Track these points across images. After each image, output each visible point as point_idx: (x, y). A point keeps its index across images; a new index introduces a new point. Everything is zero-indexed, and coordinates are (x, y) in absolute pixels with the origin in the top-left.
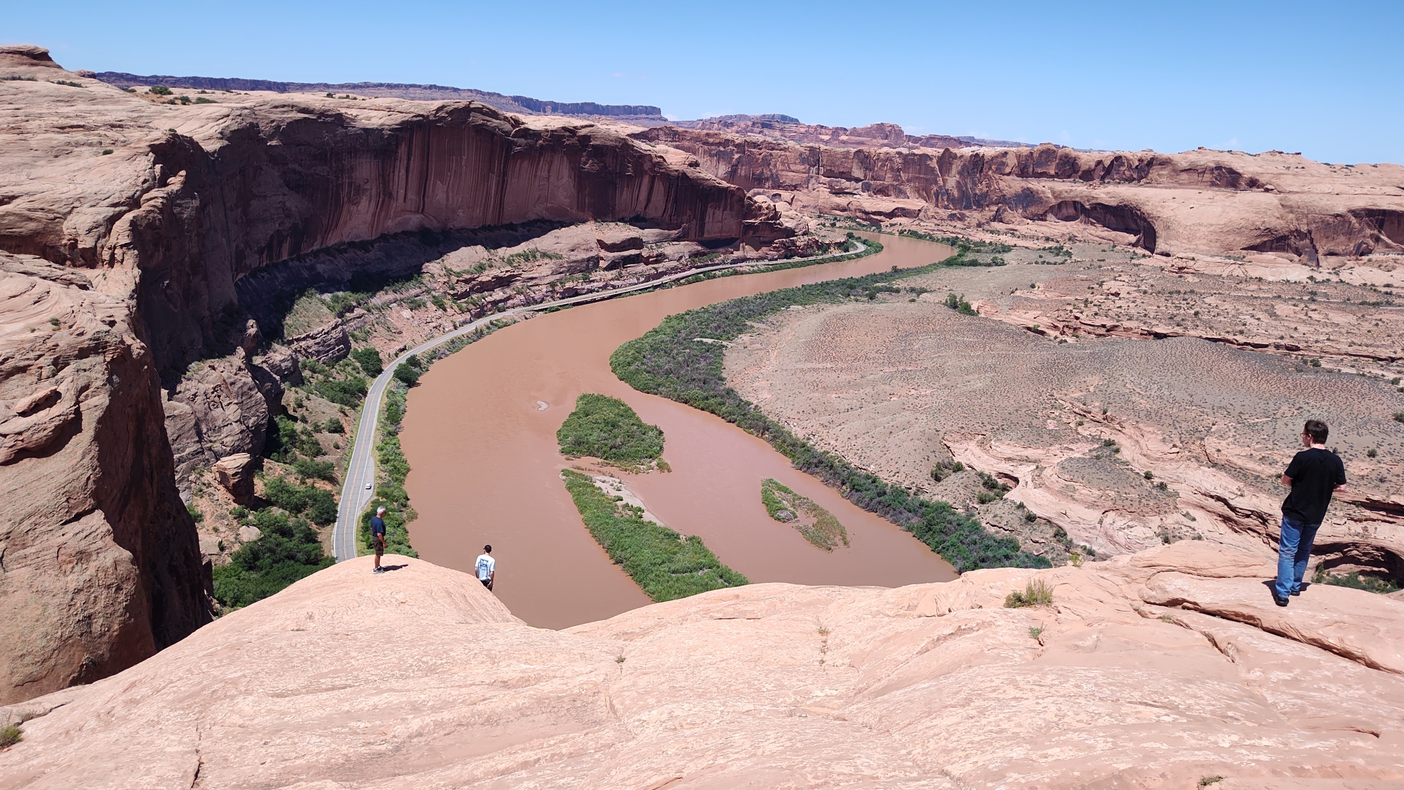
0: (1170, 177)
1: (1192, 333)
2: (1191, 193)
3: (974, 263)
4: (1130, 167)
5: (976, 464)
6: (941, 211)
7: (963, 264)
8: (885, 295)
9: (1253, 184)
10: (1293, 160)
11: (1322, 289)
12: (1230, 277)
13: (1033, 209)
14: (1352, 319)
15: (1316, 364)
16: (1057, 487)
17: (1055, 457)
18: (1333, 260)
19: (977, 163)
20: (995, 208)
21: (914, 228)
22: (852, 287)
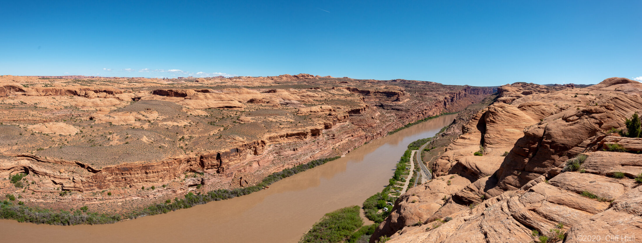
15: (2, 124)
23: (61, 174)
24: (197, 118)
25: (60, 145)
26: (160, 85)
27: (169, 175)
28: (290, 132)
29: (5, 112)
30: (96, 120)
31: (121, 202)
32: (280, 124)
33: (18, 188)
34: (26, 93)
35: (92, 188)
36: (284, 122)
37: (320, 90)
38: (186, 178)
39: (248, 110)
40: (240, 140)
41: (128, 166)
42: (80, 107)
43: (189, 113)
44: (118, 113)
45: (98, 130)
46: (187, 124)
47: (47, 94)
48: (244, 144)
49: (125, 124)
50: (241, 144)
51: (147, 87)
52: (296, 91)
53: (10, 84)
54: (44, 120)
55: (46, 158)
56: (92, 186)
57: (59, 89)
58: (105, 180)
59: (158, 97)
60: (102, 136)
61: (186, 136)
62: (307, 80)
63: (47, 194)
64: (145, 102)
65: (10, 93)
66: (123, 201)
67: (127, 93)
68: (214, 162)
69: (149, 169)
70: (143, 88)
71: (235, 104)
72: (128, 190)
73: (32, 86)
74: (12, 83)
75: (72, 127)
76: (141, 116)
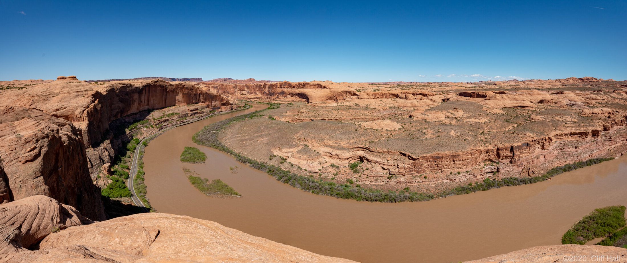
0: (309, 87)
1: (319, 119)
2: (314, 90)
3: (274, 108)
4: (302, 85)
5: (279, 155)
6: (265, 97)
7: (271, 108)
8: (255, 117)
9: (324, 87)
10: (330, 82)
11: (339, 107)
12: (324, 106)
13: (284, 95)
14: (345, 112)
15: (341, 122)
16: (297, 157)
17: (295, 150)
18: (340, 101)
19: (271, 86)
20: (276, 95)
21: (260, 101)
22: (247, 116)
23: (389, 162)
24: (495, 115)
25: (387, 138)
26: (465, 88)
27: (471, 163)
28: (574, 131)
29: (343, 112)
30: (414, 117)
31: (434, 184)
32: (566, 123)
33: (356, 174)
34: (359, 97)
35: (412, 173)
36: (569, 121)
37: (602, 93)
38: (485, 166)
39: (538, 110)
40: (531, 136)
41: (439, 155)
42: (401, 108)
43: (488, 112)
44: (431, 112)
45: (416, 126)
46: (487, 121)
47: (376, 97)
48: (534, 139)
49: (437, 121)
50: (531, 139)
51: (454, 90)
52: (581, 94)
53: (347, 90)
54: (374, 118)
55: (376, 149)
56: (412, 171)
57: (385, 93)
58: (422, 166)
59: (463, 98)
60: (419, 130)
61: (486, 131)
62: (591, 83)
63: (378, 178)
64: (453, 102)
65: (347, 97)
66: (436, 183)
67: (438, 95)
68: (508, 154)
69: (456, 157)
70: (451, 90)
71: (527, 104)
72: (440, 174)
73: (363, 91)
74: (348, 89)
75: (395, 124)
76: (450, 114)
